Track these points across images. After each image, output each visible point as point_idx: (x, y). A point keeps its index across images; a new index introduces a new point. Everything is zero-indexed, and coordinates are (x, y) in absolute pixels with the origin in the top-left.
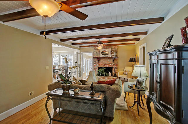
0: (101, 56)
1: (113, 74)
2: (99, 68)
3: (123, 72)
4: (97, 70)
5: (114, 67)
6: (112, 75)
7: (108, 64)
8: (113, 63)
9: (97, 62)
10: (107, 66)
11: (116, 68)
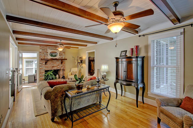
0: (50, 57)
1: (61, 76)
2: (46, 71)
3: (71, 73)
4: (44, 74)
5: (62, 68)
6: (59, 78)
7: (56, 65)
8: (62, 65)
9: (44, 65)
10: (55, 68)
11: (64, 70)
